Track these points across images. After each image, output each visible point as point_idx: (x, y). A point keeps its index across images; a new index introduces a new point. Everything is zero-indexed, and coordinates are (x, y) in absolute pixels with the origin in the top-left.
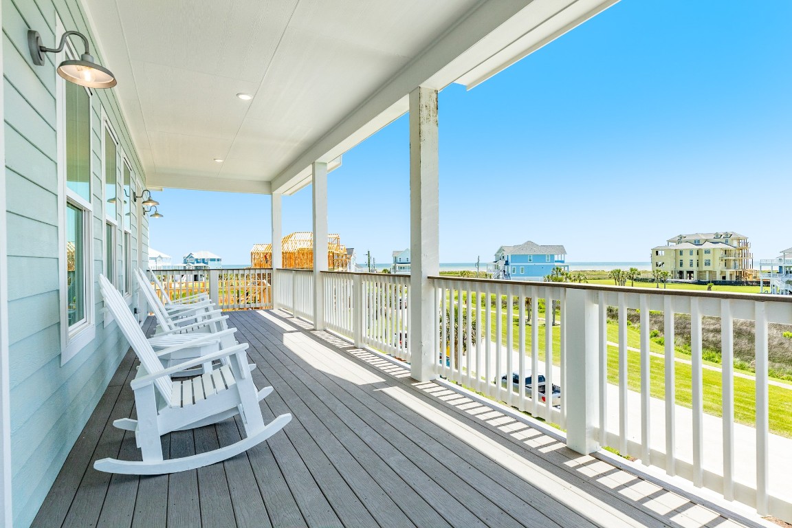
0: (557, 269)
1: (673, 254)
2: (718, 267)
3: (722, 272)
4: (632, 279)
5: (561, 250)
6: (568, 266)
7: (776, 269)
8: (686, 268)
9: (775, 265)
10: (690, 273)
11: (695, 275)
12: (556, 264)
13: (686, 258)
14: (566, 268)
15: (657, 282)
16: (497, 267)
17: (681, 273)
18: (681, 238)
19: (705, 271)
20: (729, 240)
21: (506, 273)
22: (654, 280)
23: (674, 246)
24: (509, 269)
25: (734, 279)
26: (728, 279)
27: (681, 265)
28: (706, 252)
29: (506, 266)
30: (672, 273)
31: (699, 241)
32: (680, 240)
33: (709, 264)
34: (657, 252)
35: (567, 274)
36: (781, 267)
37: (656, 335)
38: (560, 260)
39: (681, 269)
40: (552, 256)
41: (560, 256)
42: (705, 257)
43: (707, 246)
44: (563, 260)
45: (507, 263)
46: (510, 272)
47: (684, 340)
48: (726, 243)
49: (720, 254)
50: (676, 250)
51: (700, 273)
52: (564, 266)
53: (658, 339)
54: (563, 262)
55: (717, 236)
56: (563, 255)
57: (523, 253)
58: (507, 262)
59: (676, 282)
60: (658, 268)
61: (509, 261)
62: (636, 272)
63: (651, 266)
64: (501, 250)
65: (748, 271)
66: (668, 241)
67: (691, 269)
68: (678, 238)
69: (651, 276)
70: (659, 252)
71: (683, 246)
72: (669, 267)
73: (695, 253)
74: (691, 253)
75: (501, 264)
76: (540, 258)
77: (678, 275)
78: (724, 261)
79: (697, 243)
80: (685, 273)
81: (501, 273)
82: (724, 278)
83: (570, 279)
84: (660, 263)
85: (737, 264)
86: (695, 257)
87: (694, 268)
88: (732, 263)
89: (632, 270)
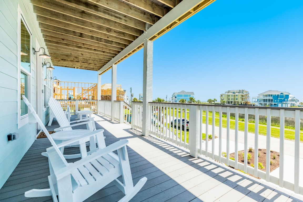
1: (227, 96)
2: (240, 100)
3: (241, 102)
5: (193, 94)
7: (257, 100)
8: (230, 100)
9: (256, 99)
10: (232, 102)
11: (233, 103)
13: (231, 97)
16: (173, 99)
19: (236, 102)
20: (243, 92)
21: (175, 100)
22: (221, 104)
23: (227, 94)
25: (244, 104)
26: (243, 104)
27: (229, 100)
28: (236, 96)
30: (226, 102)
31: (234, 92)
32: (229, 92)
33: (237, 99)
34: (222, 96)
36: (258, 99)
39: (229, 101)
42: (236, 97)
43: (237, 94)
45: (176, 97)
48: (242, 93)
49: (240, 96)
51: (235, 102)
55: (240, 91)
57: (181, 94)
61: (177, 97)
63: (220, 100)
64: (174, 94)
65: (249, 101)
66: (225, 92)
67: (232, 101)
70: (223, 96)
71: (230, 94)
72: (225, 100)
73: (233, 96)
74: (232, 96)
75: (174, 98)
78: (242, 99)
79: (234, 93)
82: (241, 104)
84: (223, 99)
85: (245, 99)
86: (233, 97)
87: (233, 101)
88: (244, 99)
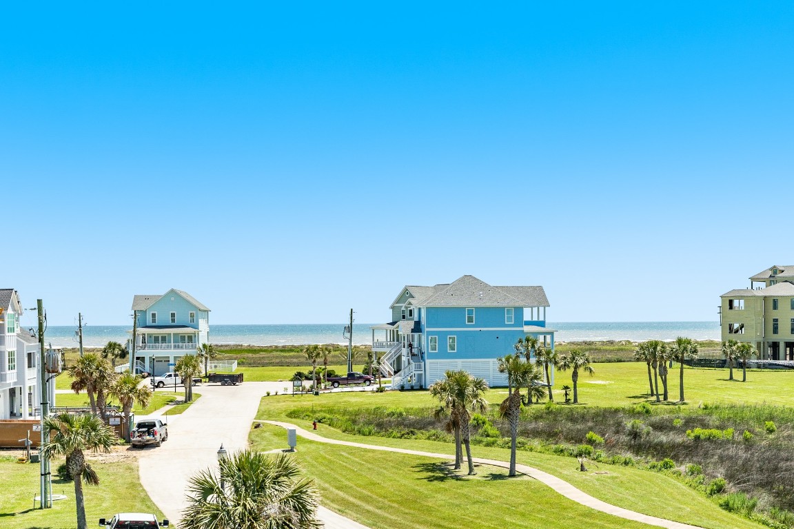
0: (528, 340)
1: (760, 306)
4: (683, 361)
5: (538, 296)
6: (552, 334)
10: (792, 345)
12: (527, 329)
13: (785, 316)
14: (548, 337)
15: (731, 367)
16: (396, 337)
17: (775, 346)
18: (775, 272)
21: (415, 351)
22: (724, 362)
23: (762, 289)
24: (424, 340)
27: (775, 330)
29: (416, 335)
30: (759, 344)
32: (774, 276)
34: (731, 302)
35: (548, 353)
37: (720, 490)
38: (535, 319)
39: (775, 338)
40: (519, 311)
41: (535, 309)
44: (541, 319)
45: (417, 328)
46: (424, 350)
47: (772, 499)
50: (765, 298)
52: (545, 334)
53: (724, 498)
54: (542, 324)
56: (541, 309)
57: (454, 303)
58: (418, 324)
59: (765, 366)
60: (733, 337)
61: (424, 321)
62: (689, 347)
63: (720, 332)
64: (406, 295)
66: (753, 279)
68: (770, 273)
69: (717, 353)
70: (736, 303)
71: (782, 289)
72: (751, 336)
74: (793, 306)
75: (405, 327)
76: (493, 314)
77: (770, 351)
80: (782, 346)
81: (405, 351)
83: (556, 363)
84: (736, 326)
89: (680, 342)
